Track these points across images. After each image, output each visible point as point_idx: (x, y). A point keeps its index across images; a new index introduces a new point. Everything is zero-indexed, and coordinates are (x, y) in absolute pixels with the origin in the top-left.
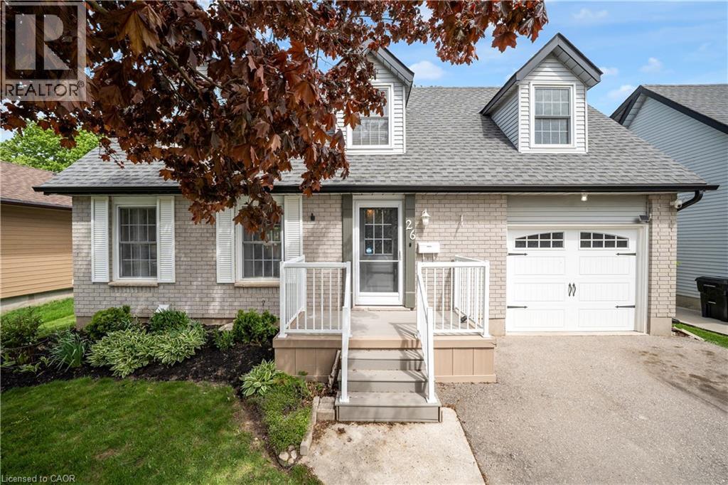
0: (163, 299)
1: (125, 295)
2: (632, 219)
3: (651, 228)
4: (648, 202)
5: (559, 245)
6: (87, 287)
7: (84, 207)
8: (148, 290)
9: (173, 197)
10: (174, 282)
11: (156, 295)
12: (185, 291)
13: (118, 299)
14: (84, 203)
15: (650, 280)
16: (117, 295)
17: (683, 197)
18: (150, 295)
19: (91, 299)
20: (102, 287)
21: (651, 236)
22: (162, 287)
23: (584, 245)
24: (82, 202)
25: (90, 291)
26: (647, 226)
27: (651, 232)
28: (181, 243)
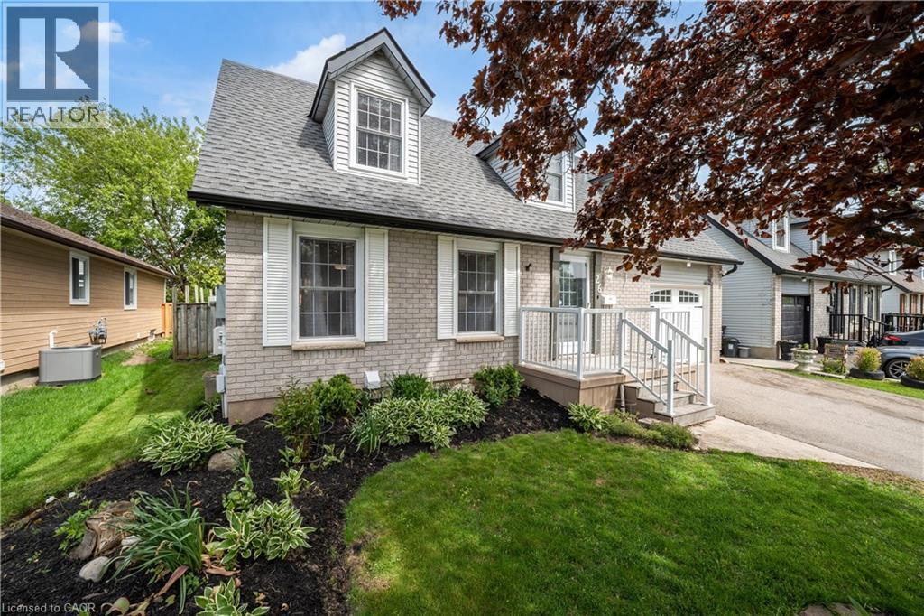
0: (371, 364)
1: (316, 362)
2: (702, 282)
3: (712, 288)
4: (710, 269)
5: (669, 299)
6: (253, 354)
7: (247, 231)
8: (350, 352)
9: (386, 231)
10: (386, 340)
11: (361, 359)
12: (399, 351)
13: (304, 369)
14: (248, 225)
15: (711, 325)
16: (304, 363)
17: (726, 268)
18: (353, 359)
19: (258, 372)
20: (278, 352)
21: (712, 294)
22: (368, 349)
23: (681, 300)
24: (245, 223)
25: (258, 360)
26: (709, 287)
27: (712, 291)
28: (395, 290)
